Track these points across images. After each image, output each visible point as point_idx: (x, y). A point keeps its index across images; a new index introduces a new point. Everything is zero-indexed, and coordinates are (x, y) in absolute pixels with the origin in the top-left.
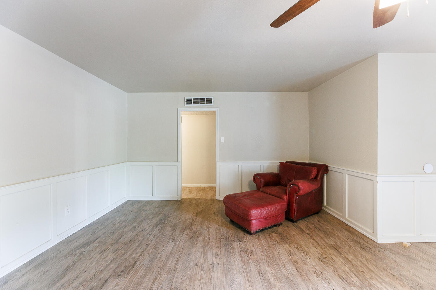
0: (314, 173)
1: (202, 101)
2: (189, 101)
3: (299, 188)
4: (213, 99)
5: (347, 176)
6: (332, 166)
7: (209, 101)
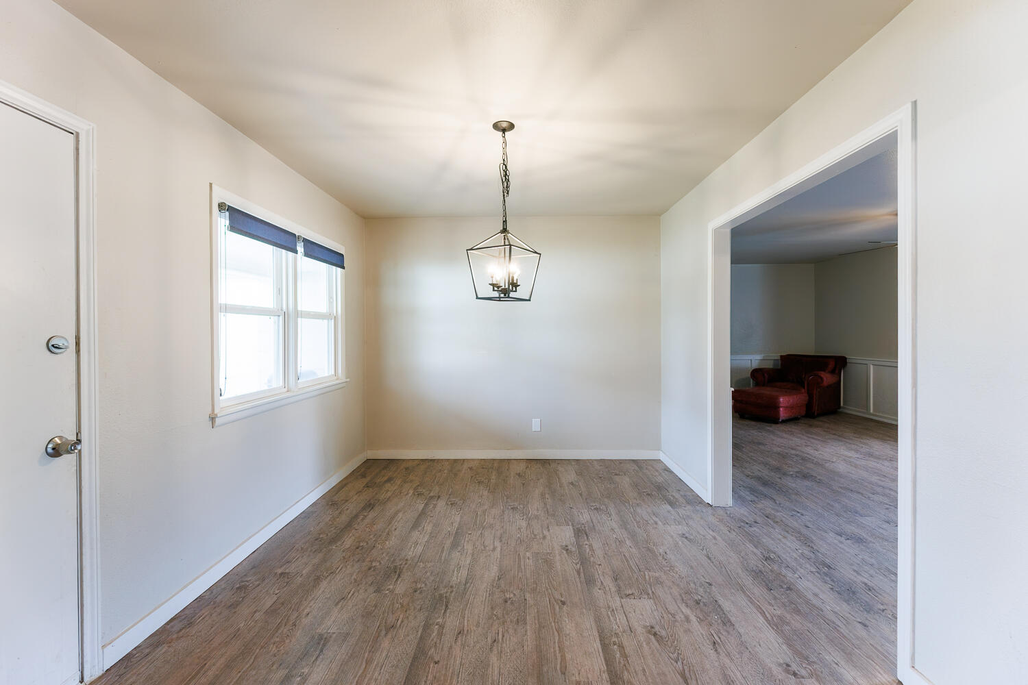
0: (831, 366)
3: (822, 378)
5: (872, 366)
6: (851, 357)
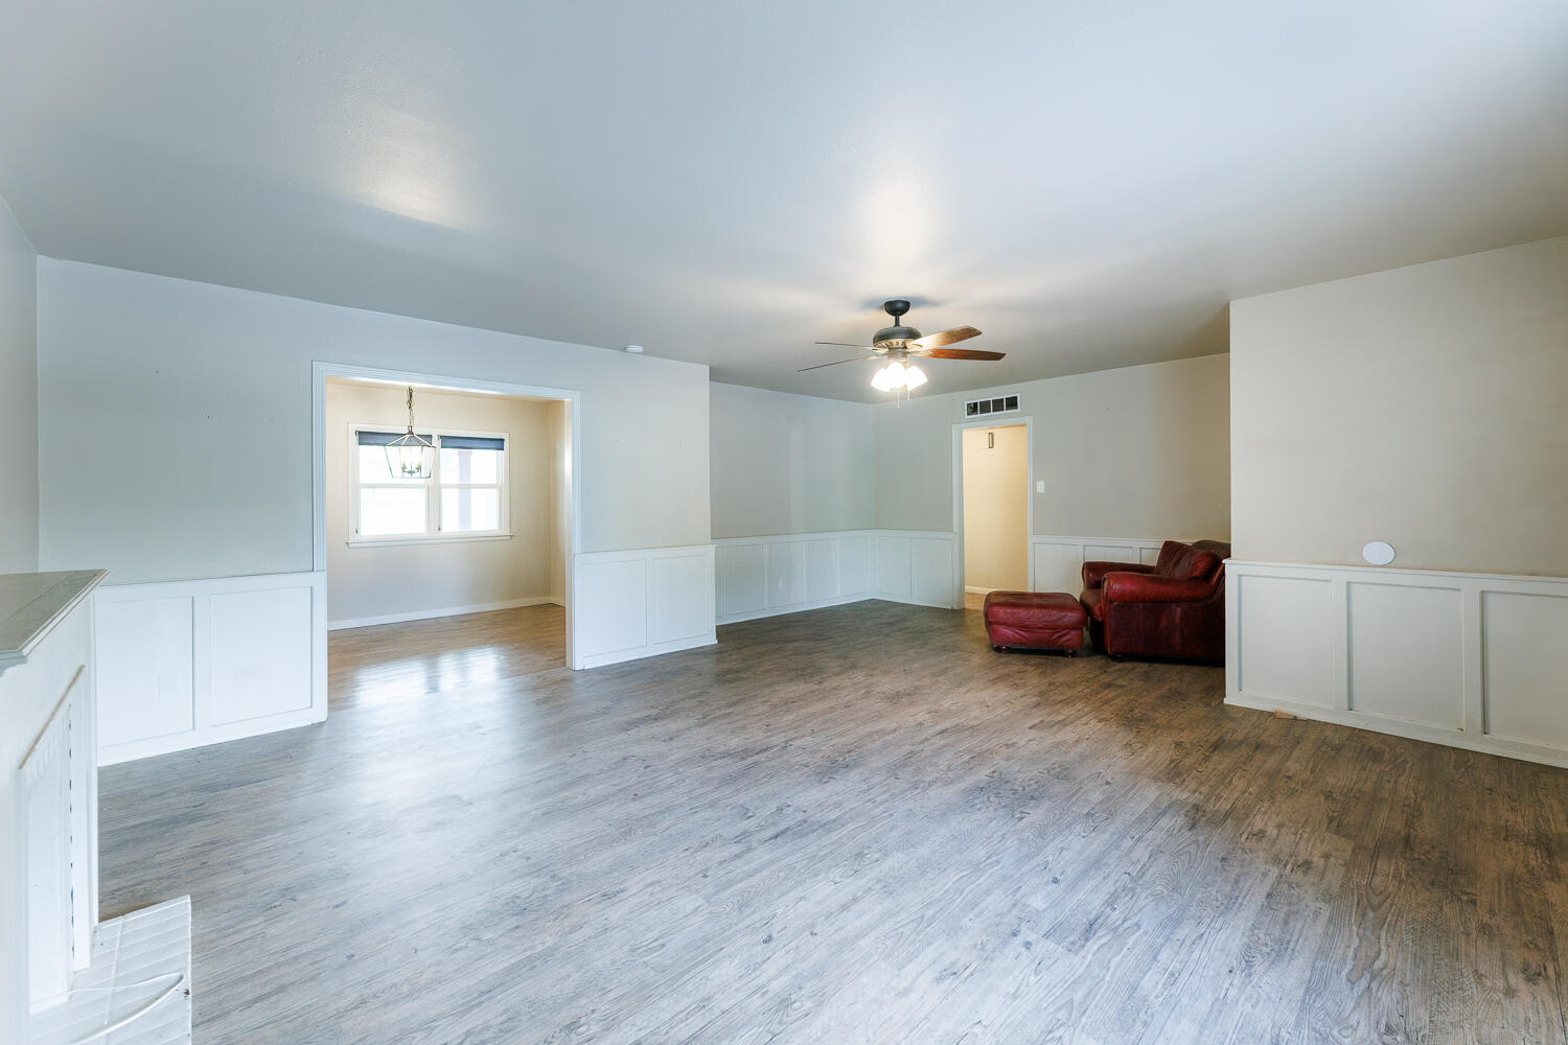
1: (998, 405)
2: (973, 409)
4: (1019, 399)
7: (1012, 403)
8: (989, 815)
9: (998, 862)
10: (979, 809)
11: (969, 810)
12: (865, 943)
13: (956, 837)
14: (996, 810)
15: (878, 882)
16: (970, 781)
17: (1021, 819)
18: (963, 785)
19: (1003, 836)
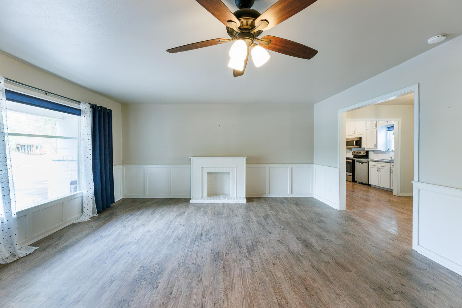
8: (152, 264)
9: (145, 251)
10: (156, 264)
11: (159, 262)
12: (165, 230)
13: (159, 252)
14: (150, 267)
15: (171, 237)
16: (165, 276)
17: (141, 267)
18: (167, 272)
19: (145, 259)
